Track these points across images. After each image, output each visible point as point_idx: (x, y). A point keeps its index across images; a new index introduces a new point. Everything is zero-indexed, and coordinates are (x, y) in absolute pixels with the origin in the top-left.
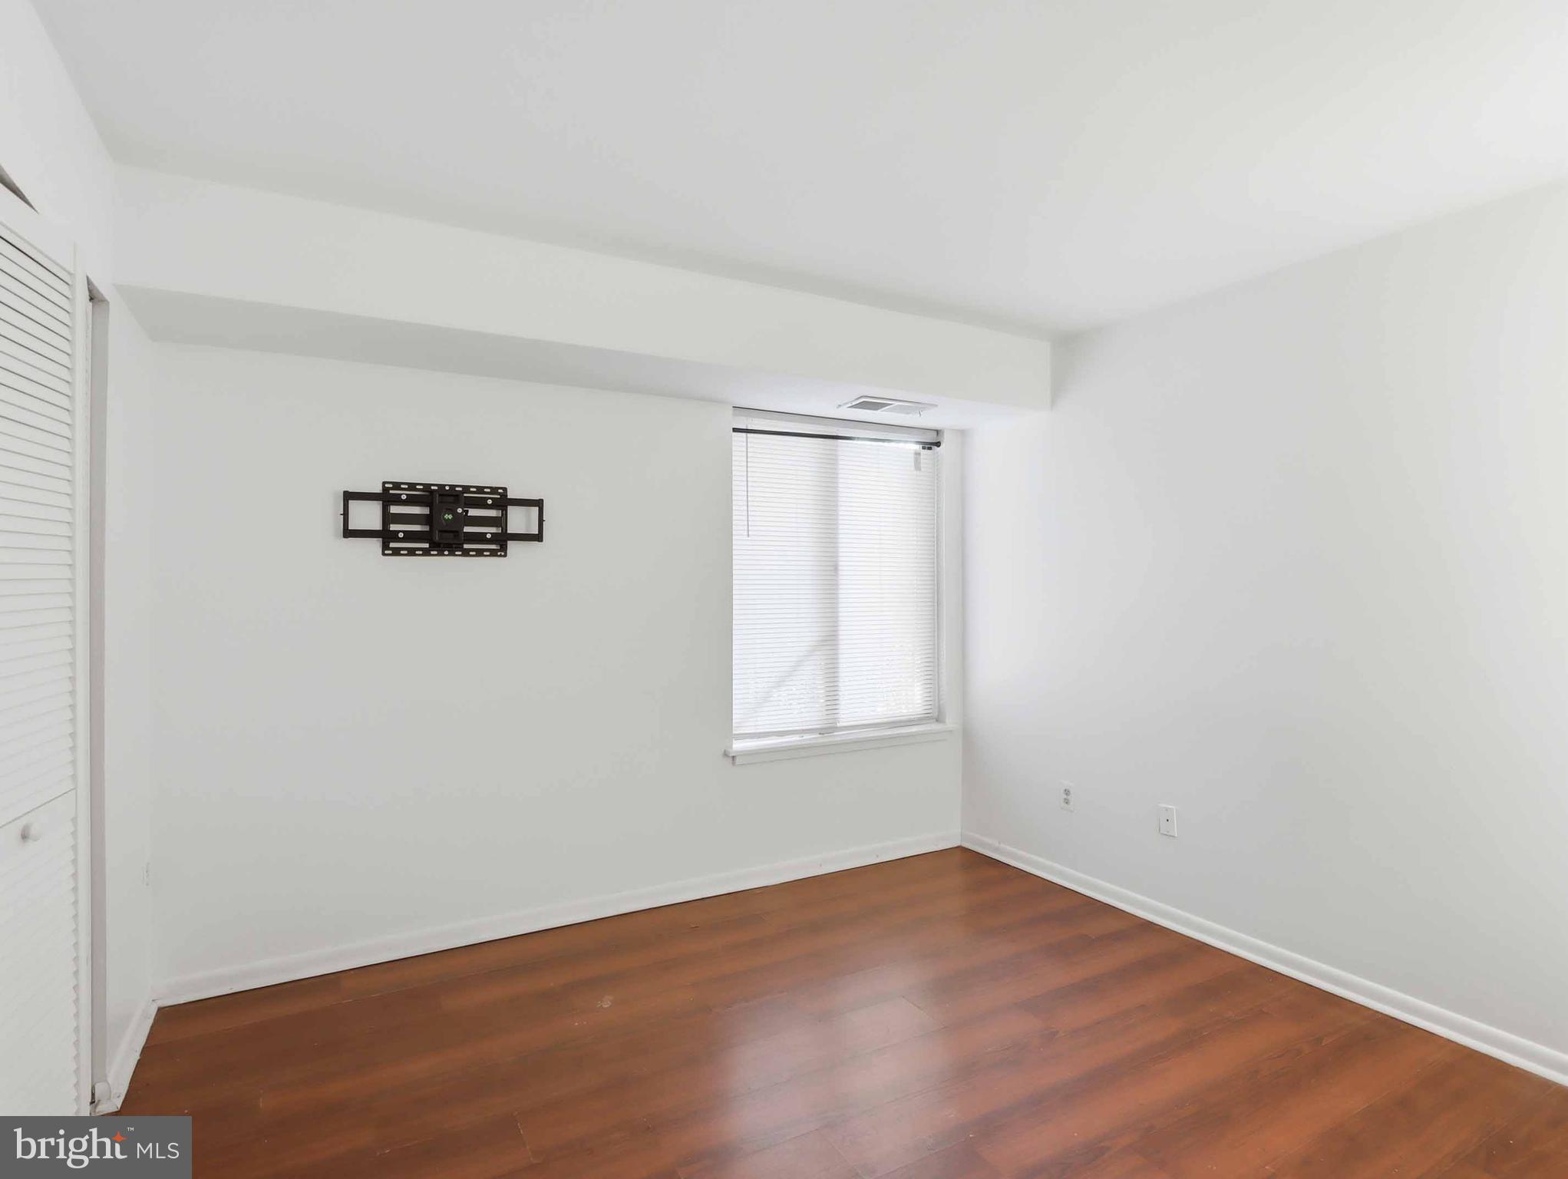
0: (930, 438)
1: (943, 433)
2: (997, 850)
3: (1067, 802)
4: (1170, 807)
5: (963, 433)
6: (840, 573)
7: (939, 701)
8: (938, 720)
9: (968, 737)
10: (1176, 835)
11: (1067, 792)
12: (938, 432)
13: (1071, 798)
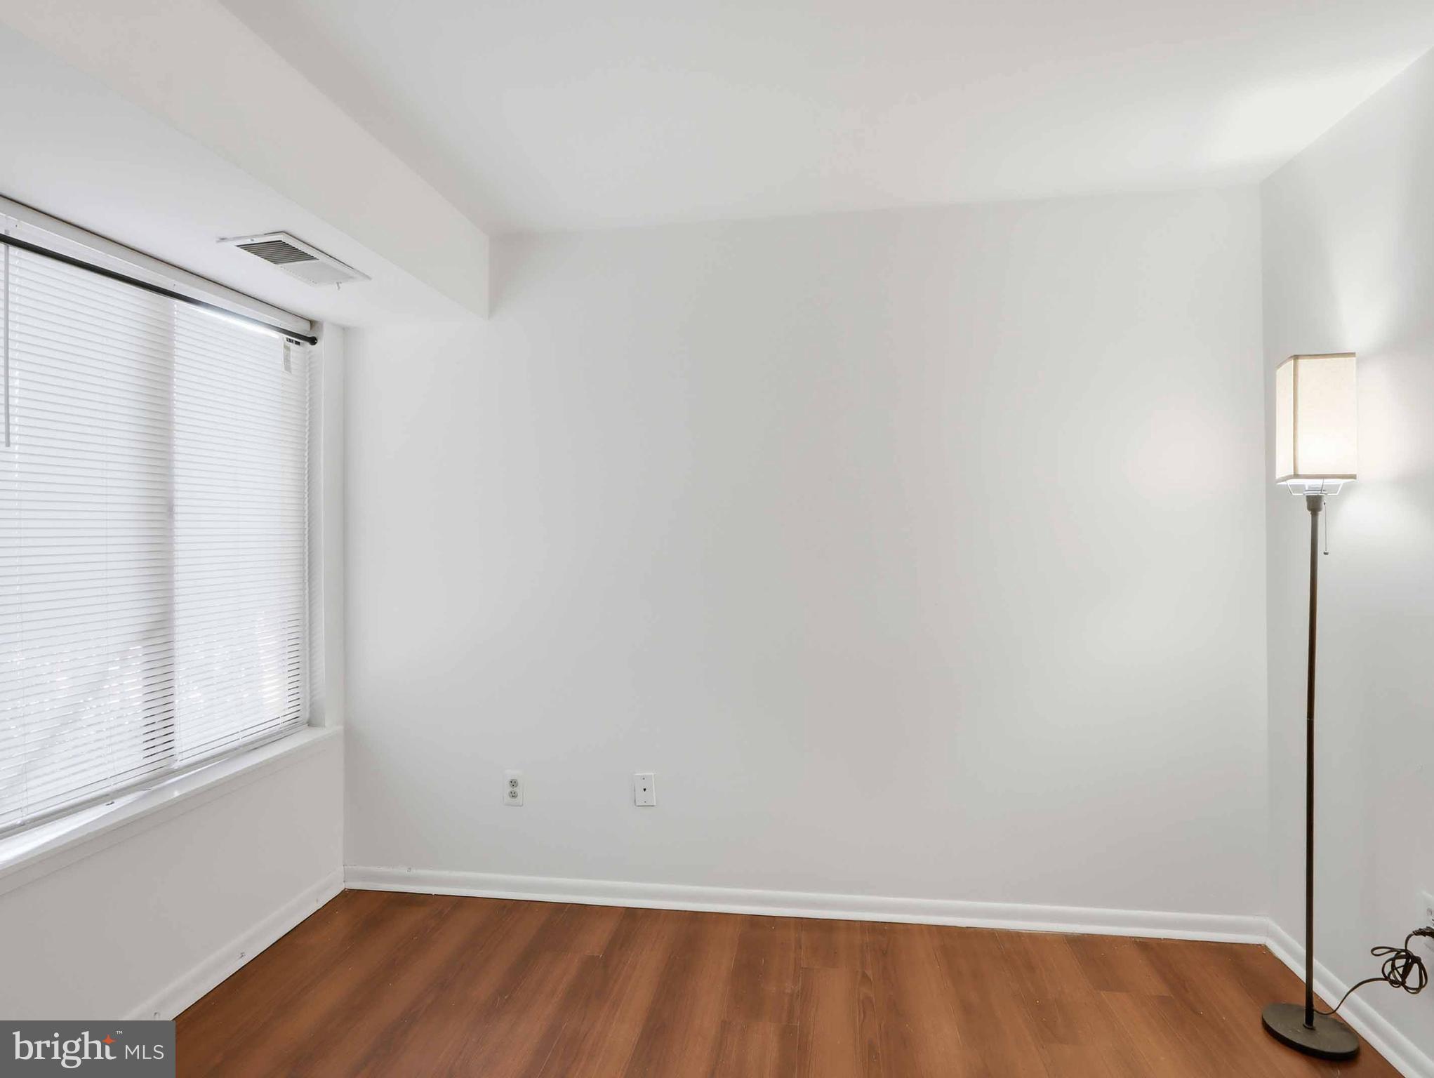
0: (302, 328)
1: (322, 325)
2: (407, 880)
3: (513, 795)
4: (647, 774)
5: (345, 331)
6: (177, 517)
7: (312, 697)
8: (310, 724)
9: (352, 739)
10: (655, 804)
11: (514, 783)
12: (312, 323)
13: (517, 790)
